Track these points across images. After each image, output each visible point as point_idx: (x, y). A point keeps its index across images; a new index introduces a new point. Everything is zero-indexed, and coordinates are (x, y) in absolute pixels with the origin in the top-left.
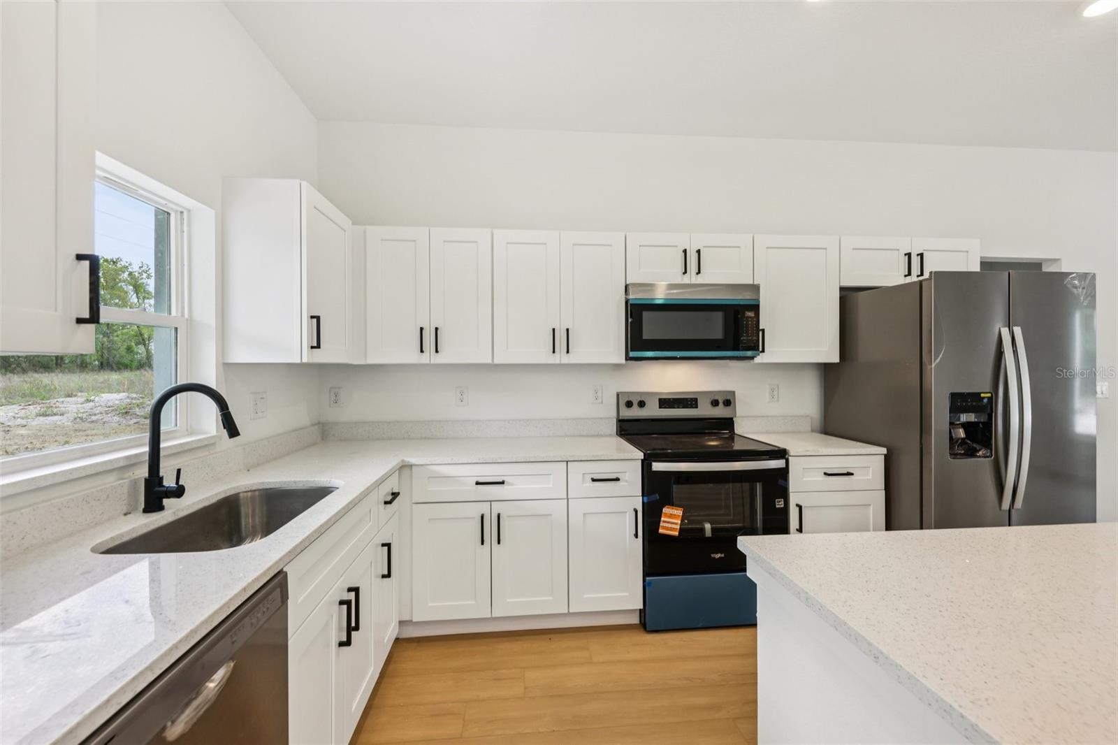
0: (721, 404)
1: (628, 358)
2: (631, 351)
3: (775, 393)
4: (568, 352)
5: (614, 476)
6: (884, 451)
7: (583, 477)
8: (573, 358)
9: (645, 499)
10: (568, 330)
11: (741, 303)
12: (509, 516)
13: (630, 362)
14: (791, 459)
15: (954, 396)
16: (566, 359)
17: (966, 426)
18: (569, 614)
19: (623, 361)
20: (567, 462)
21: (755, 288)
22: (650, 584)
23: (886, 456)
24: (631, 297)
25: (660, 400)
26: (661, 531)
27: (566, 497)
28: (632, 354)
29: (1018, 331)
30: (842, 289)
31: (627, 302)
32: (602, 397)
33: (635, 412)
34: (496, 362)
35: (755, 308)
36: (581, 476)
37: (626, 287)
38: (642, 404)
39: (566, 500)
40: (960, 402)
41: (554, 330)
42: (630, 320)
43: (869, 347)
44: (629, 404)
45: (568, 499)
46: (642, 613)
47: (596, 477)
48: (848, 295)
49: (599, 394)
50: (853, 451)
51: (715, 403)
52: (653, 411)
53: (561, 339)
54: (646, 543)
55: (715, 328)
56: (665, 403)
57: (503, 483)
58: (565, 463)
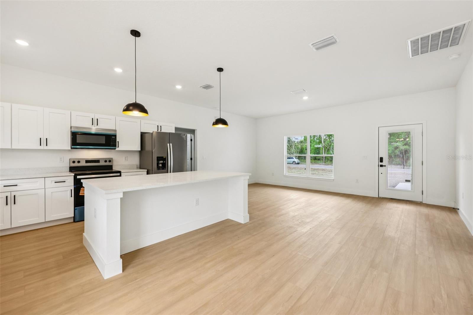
0: (108, 162)
1: (71, 148)
2: (72, 146)
3: (127, 159)
4: (47, 145)
5: (64, 181)
6: (146, 170)
7: (51, 182)
8: (49, 147)
9: (75, 186)
10: (47, 139)
11: (111, 134)
12: (19, 196)
13: (72, 149)
14: (122, 173)
15: (158, 157)
16: (46, 148)
17: (161, 163)
18: (46, 222)
19: (70, 149)
20: (45, 178)
21: (115, 131)
22: (76, 209)
23: (147, 171)
24: (72, 130)
25: (86, 161)
26: (80, 194)
27: (44, 188)
28: (72, 147)
29: (171, 144)
30: (141, 133)
31: (71, 131)
32: (63, 160)
33: (76, 164)
34: (13, 148)
35: (115, 136)
36: (50, 181)
37: (71, 127)
38: (79, 162)
39: (44, 189)
40: (159, 159)
41: (40, 138)
42: (72, 137)
43: (148, 147)
44: (74, 162)
45: (45, 189)
46: (74, 217)
47: (56, 181)
48: (143, 135)
49: (62, 159)
50: (139, 171)
51: (106, 161)
52: (83, 164)
53: (44, 141)
54: (75, 198)
55: (103, 140)
56: (87, 161)
57: (17, 185)
58: (44, 178)
